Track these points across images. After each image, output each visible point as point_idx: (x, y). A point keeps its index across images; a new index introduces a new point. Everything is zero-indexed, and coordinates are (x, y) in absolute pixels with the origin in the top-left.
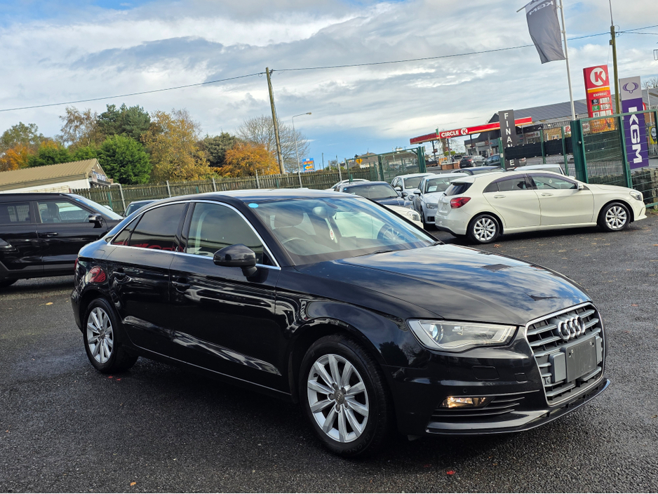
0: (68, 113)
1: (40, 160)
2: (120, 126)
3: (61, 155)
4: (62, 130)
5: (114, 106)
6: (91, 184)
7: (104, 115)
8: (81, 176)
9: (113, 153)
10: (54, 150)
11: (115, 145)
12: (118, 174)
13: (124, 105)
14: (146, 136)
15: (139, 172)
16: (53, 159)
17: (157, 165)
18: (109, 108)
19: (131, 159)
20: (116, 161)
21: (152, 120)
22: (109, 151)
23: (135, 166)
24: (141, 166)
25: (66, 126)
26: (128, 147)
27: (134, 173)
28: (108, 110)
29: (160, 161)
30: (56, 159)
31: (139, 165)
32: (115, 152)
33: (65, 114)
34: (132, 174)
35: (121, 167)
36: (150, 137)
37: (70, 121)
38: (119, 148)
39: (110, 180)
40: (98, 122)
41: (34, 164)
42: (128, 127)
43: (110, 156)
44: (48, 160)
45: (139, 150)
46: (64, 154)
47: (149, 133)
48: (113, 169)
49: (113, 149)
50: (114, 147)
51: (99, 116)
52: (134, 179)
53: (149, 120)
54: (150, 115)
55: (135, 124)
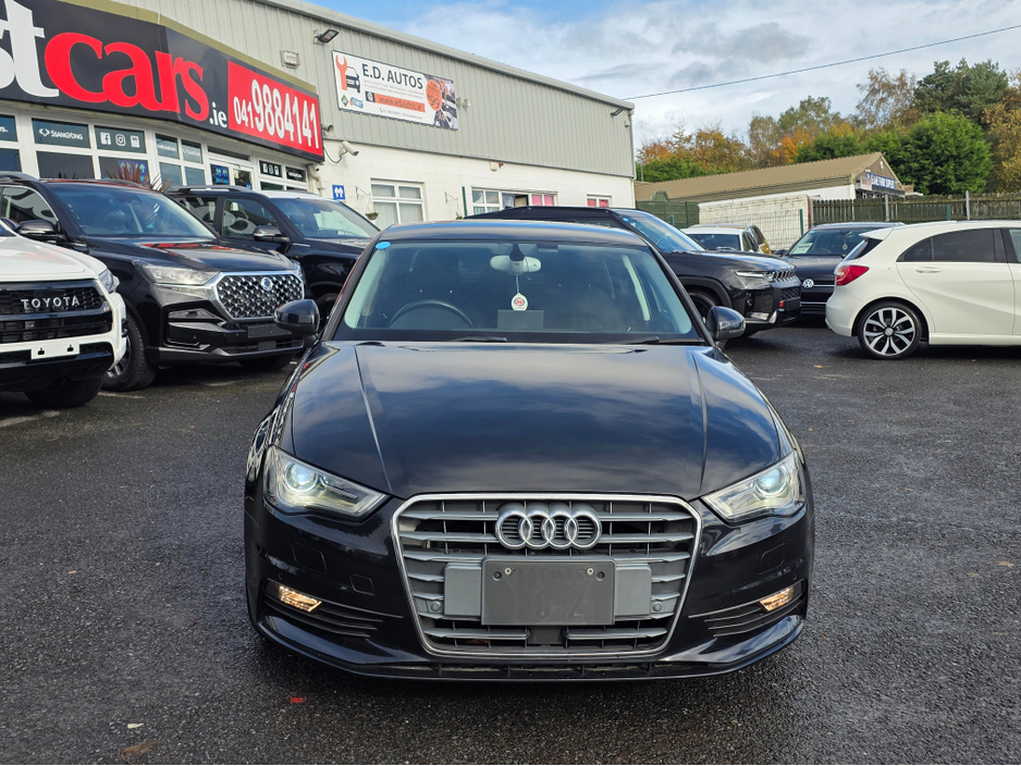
0: (872, 78)
1: (813, 154)
2: (952, 97)
3: (845, 145)
4: (858, 107)
5: (947, 63)
6: (859, 192)
7: (928, 80)
8: (844, 181)
9: (928, 142)
10: (836, 139)
11: (934, 129)
12: (928, 178)
13: (963, 62)
14: (993, 113)
15: (967, 174)
16: (832, 151)
17: (1004, 163)
18: (938, 66)
19: (955, 153)
20: (930, 155)
21: (1010, 84)
22: (920, 139)
23: (961, 164)
24: (971, 165)
25: (866, 100)
26: (955, 131)
27: (956, 175)
28: (937, 70)
29: (1010, 156)
30: (836, 152)
31: (967, 163)
32: (930, 141)
33: (868, 82)
34: (953, 178)
35: (936, 165)
36: (1000, 114)
37: (874, 92)
38: (938, 133)
39: (903, 187)
40: (916, 91)
41: (805, 158)
42: (963, 99)
43: (921, 148)
44: (825, 153)
45: (973, 137)
46: (851, 145)
47: (999, 107)
48: (923, 168)
49: (928, 136)
50: (931, 132)
51: (920, 82)
52: (954, 185)
53: (1006, 84)
54: (1008, 75)
55: (978, 91)
